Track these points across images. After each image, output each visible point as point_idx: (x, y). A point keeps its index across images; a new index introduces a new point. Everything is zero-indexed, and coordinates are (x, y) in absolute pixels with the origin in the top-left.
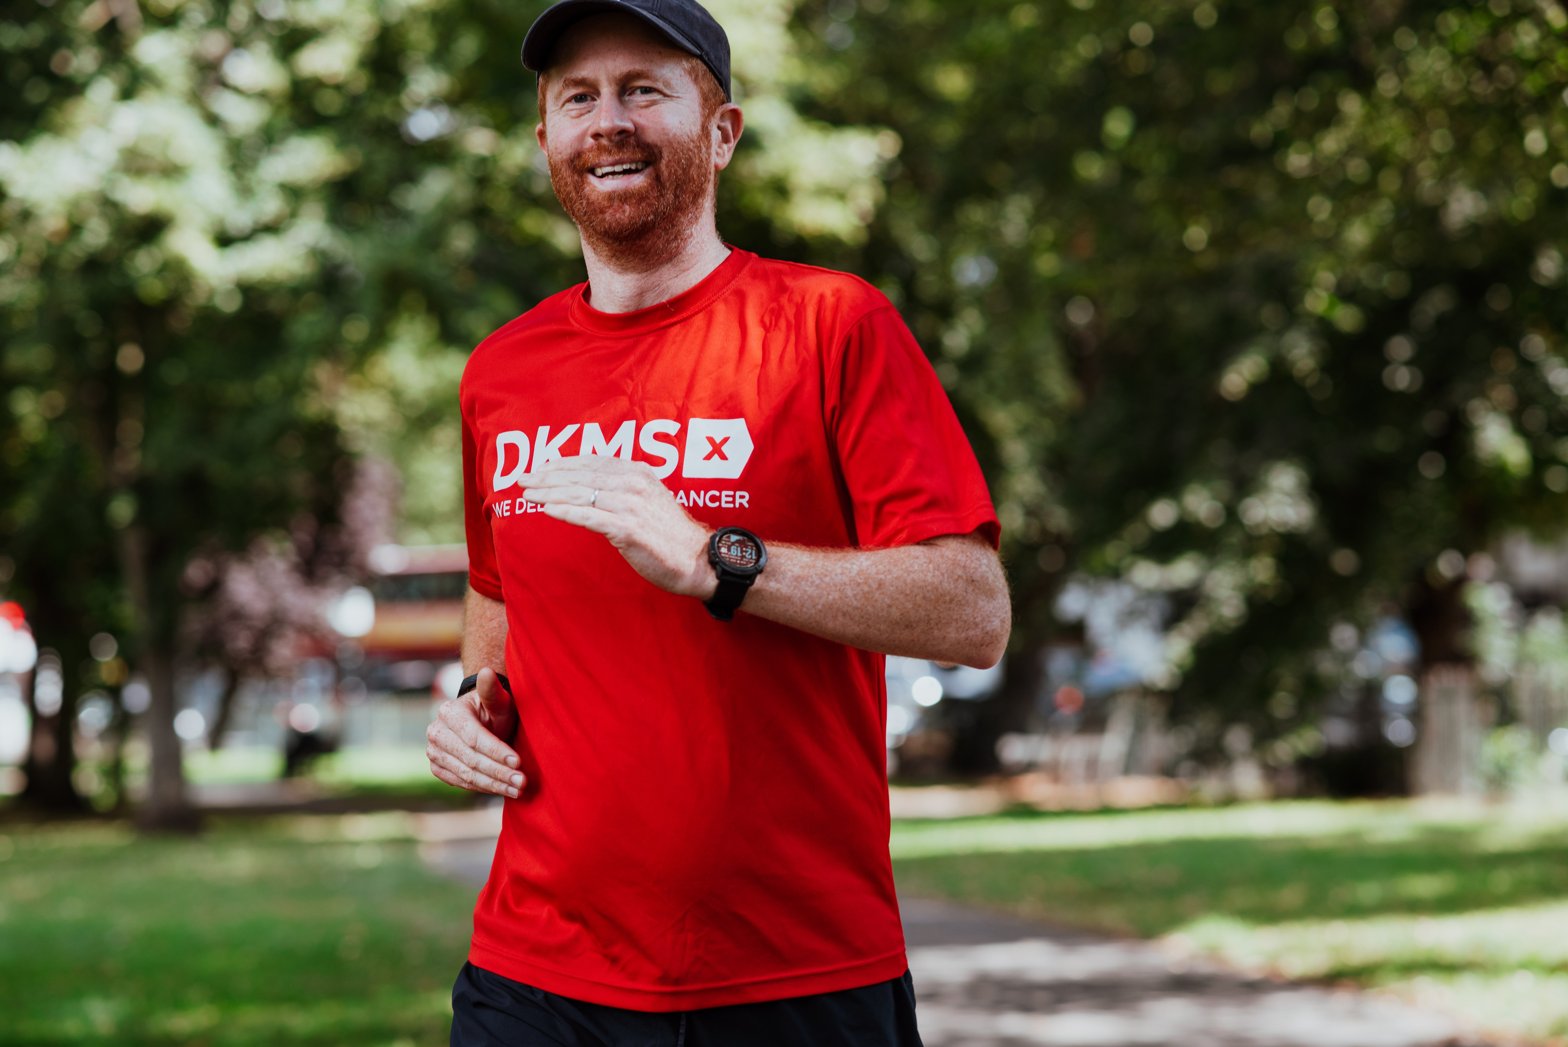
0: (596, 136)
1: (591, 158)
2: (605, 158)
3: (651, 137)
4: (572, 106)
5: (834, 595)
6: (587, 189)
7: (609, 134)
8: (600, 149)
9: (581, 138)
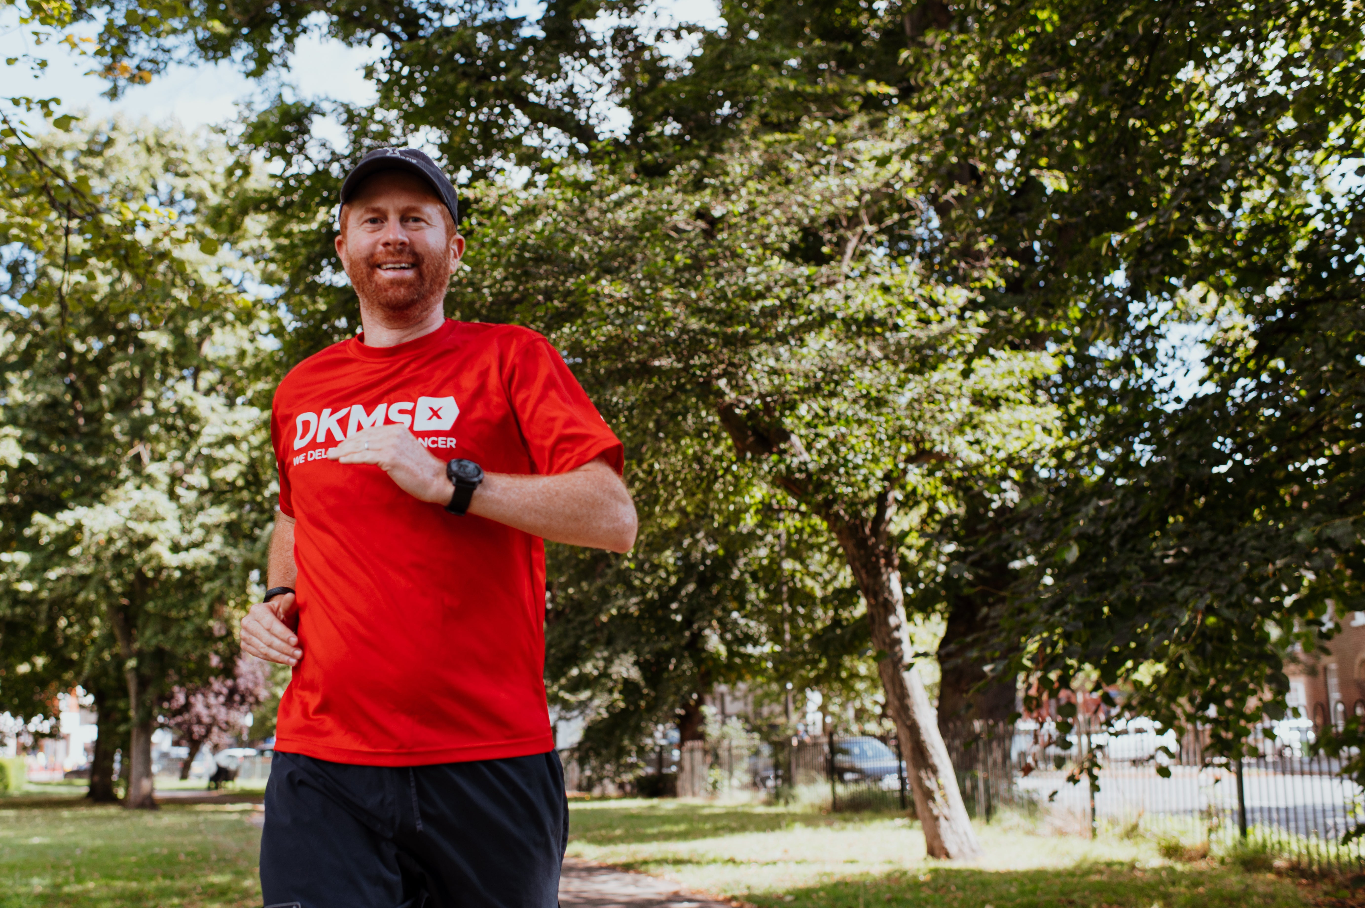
0: (386, 244)
1: (380, 258)
2: (390, 258)
3: (419, 249)
4: (368, 225)
5: (529, 499)
6: (376, 277)
7: (395, 243)
8: (389, 253)
9: (375, 245)
